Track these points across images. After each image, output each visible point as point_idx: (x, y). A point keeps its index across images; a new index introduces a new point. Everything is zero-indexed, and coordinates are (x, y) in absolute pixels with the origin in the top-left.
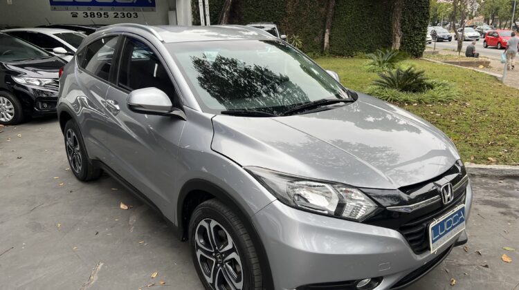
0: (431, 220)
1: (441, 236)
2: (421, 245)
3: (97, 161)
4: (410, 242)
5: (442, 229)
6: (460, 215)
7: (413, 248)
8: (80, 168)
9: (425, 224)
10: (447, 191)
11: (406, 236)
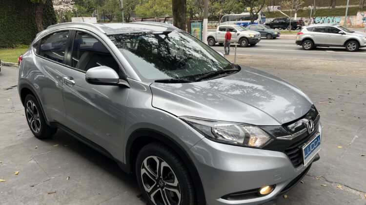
0: (303, 144)
1: (309, 155)
2: (298, 162)
3: (55, 123)
4: (292, 160)
5: (309, 150)
6: (318, 140)
7: (293, 163)
8: (39, 130)
9: (300, 147)
10: (310, 125)
11: (289, 156)
